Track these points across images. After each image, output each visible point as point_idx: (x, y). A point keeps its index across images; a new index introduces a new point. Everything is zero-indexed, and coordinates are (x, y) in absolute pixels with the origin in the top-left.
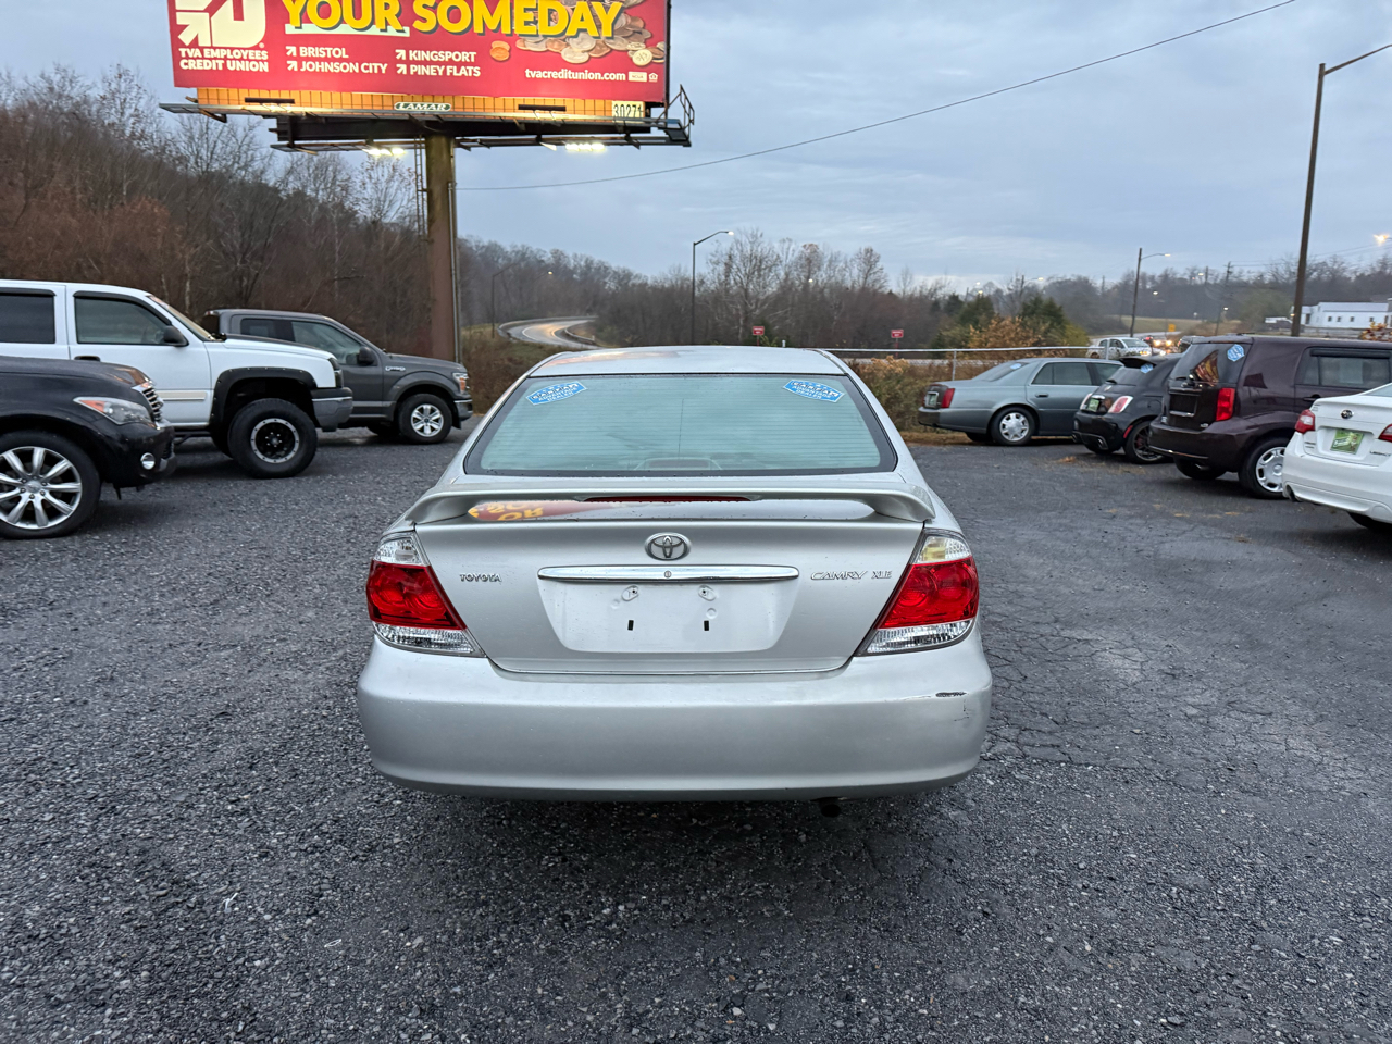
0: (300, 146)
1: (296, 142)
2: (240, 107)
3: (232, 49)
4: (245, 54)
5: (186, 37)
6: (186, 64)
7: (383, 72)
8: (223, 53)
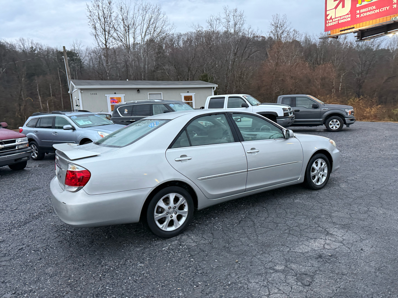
0: (364, 39)
1: (363, 38)
2: (339, 33)
3: (341, 17)
4: (344, 17)
5: (328, 18)
6: (328, 25)
7: (388, 9)
8: (338, 18)
